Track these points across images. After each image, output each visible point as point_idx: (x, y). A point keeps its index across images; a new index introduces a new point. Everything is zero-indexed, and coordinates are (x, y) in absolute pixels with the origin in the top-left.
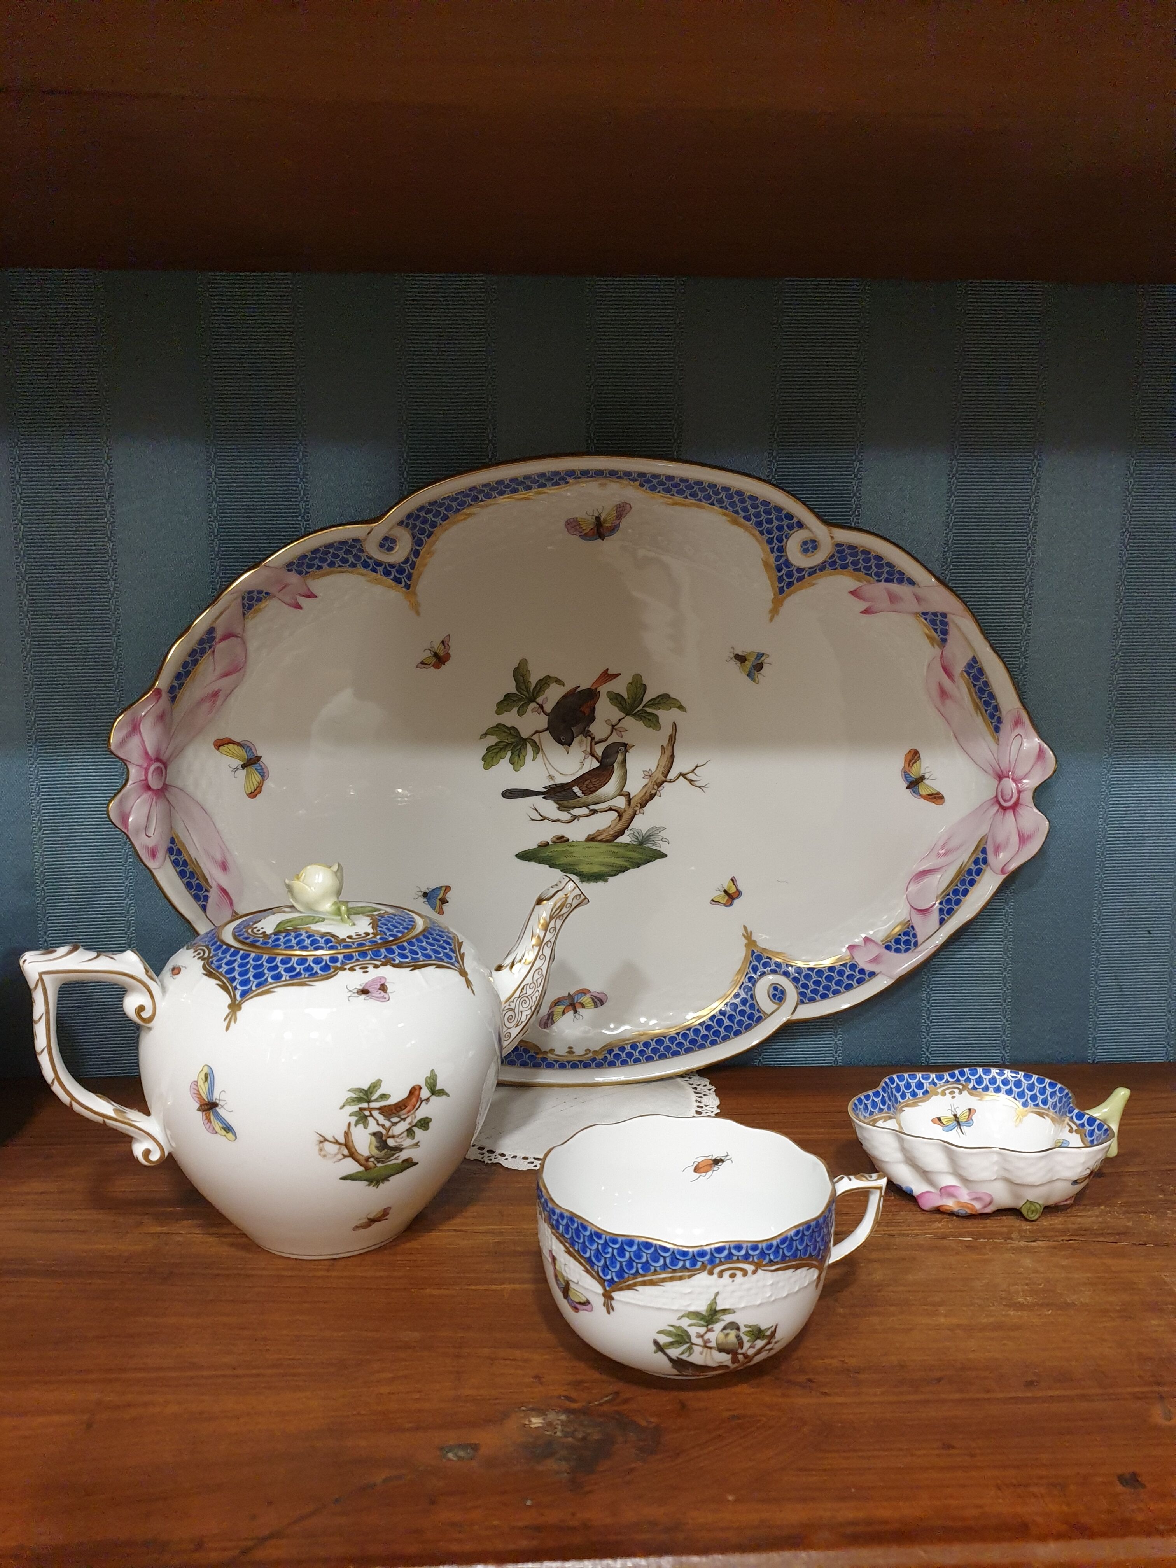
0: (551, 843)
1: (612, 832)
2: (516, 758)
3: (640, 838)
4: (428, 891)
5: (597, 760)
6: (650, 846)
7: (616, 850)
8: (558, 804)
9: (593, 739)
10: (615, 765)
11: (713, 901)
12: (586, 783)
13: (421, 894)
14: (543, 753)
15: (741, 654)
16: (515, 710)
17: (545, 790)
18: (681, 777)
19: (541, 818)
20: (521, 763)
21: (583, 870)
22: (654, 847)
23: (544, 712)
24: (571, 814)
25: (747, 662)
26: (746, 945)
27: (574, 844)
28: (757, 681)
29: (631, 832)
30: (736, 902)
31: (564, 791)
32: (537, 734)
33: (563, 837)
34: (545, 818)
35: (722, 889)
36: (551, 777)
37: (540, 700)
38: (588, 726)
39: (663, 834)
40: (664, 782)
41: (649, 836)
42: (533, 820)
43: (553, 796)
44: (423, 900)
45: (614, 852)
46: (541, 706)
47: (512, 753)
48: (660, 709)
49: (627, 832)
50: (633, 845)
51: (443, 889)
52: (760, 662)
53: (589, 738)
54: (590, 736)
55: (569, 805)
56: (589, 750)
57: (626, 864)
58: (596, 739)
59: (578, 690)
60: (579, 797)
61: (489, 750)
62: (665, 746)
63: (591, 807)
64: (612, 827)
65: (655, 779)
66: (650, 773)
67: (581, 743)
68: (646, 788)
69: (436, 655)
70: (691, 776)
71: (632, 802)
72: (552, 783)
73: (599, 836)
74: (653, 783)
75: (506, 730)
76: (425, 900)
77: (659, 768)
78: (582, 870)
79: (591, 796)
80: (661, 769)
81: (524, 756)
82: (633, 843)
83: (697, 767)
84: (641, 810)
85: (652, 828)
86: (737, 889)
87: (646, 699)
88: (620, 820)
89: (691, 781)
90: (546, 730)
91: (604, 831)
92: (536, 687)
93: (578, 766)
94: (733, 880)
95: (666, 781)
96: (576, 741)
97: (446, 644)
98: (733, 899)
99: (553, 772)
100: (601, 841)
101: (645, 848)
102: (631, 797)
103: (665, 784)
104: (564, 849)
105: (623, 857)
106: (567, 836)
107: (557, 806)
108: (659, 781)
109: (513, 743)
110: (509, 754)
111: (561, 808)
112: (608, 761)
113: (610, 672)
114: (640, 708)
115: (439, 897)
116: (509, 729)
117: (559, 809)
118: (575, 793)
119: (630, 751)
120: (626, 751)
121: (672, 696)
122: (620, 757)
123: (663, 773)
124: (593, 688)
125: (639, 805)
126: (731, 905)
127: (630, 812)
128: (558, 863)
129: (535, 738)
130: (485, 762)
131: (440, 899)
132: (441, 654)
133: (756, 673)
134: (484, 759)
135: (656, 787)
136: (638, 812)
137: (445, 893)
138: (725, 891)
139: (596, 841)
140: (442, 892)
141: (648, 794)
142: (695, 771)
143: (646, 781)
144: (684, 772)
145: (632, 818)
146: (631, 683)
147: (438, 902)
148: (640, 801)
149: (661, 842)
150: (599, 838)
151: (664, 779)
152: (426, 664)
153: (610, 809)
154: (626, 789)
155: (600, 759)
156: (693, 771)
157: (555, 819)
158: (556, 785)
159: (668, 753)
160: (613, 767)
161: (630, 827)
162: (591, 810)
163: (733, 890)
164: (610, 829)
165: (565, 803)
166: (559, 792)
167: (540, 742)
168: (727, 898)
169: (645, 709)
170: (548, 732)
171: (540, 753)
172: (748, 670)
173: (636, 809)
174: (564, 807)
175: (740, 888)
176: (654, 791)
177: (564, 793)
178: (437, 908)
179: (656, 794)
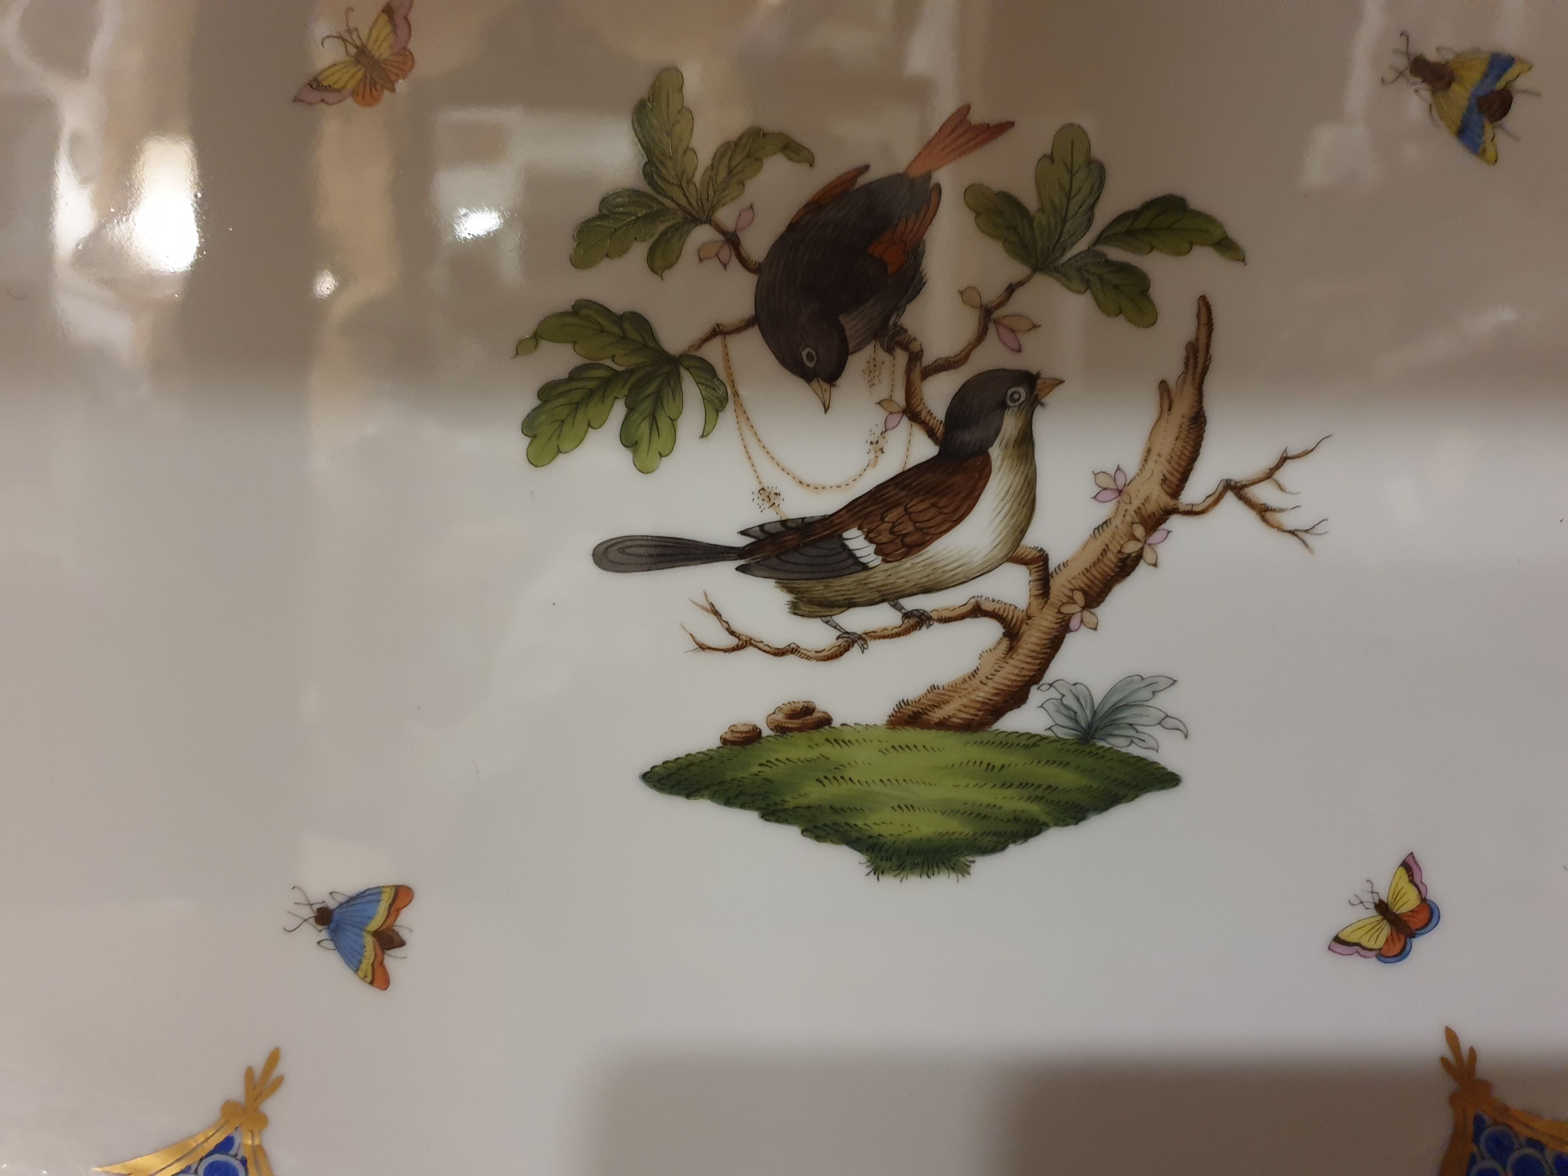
0: (766, 732)
1: (983, 693)
2: (645, 427)
3: (1084, 718)
4: (332, 904)
5: (931, 433)
6: (1119, 744)
7: (997, 757)
8: (790, 590)
9: (915, 357)
10: (995, 452)
11: (1337, 940)
12: (891, 516)
13: (308, 913)
14: (740, 409)
15: (1432, 56)
16: (639, 252)
17: (744, 541)
18: (1230, 497)
19: (733, 641)
20: (659, 444)
21: (885, 831)
22: (1135, 750)
23: (744, 261)
24: (836, 627)
25: (1455, 87)
26: (1453, 1099)
27: (848, 735)
28: (1490, 154)
29: (1053, 693)
30: (1421, 945)
31: (813, 544)
32: (717, 342)
33: (808, 710)
34: (743, 643)
35: (1369, 899)
36: (768, 496)
37: (726, 216)
38: (899, 309)
39: (1166, 702)
40: (1168, 513)
41: (1117, 708)
42: (702, 647)
43: (774, 561)
44: (312, 934)
45: (990, 767)
46: (732, 240)
47: (631, 409)
48: (1152, 248)
49: (1036, 696)
50: (1058, 739)
51: (386, 899)
52: (1500, 85)
53: (902, 357)
54: (905, 347)
55: (829, 594)
56: (900, 397)
57: (1034, 809)
58: (928, 359)
59: (863, 180)
60: (865, 567)
61: (547, 393)
62: (1172, 382)
63: (910, 603)
64: (981, 676)
65: (1136, 503)
66: (1121, 482)
67: (872, 372)
68: (1106, 536)
69: (362, 55)
70: (1263, 493)
71: (1058, 585)
72: (769, 516)
73: (936, 706)
74: (1131, 516)
75: (606, 324)
76: (324, 935)
77: (1151, 465)
78: (876, 830)
79: (908, 563)
80: (1159, 468)
81: (673, 421)
82: (1061, 733)
83: (1284, 459)
84: (1087, 615)
85: (1128, 680)
86: (1424, 900)
87: (1105, 214)
88: (1011, 649)
89: (1263, 511)
90: (748, 324)
91: (954, 689)
92: (713, 167)
93: (858, 454)
94: (1409, 866)
95: (1175, 511)
96: (856, 363)
97: (398, 19)
98: (1412, 935)
99: (773, 479)
100: (943, 725)
101: (1100, 754)
102: (1052, 565)
103: (1175, 523)
104: (813, 754)
105: (1023, 785)
106: (824, 704)
107: (788, 597)
108: (1151, 508)
109: (631, 371)
110: (619, 411)
111: (804, 608)
112: (969, 437)
113: (977, 117)
114: (1082, 246)
115: (374, 925)
116: (619, 319)
117: (795, 609)
118: (851, 554)
119: (1046, 400)
120: (1034, 402)
121: (1197, 201)
122: (1010, 425)
123: (1164, 480)
124: (916, 172)
125: (1079, 597)
126: (1402, 954)
127: (1046, 620)
128: (791, 803)
129: (712, 353)
130: (534, 437)
131: (376, 934)
132: (383, 50)
133: (1488, 127)
134: (530, 426)
135: (1139, 531)
136: (1074, 623)
137: (394, 909)
138: (1382, 908)
139: (927, 725)
140: (382, 908)
141: (1111, 556)
142: (1280, 475)
143: (1102, 512)
144: (1239, 474)
145: (1054, 644)
146: (1051, 158)
147: (369, 941)
148: (1080, 583)
149: (1157, 732)
150: (937, 715)
151: (1171, 503)
152: (328, 89)
153: (977, 611)
154: (1034, 539)
155: (940, 431)
156: (1270, 474)
157: (781, 644)
158: (783, 523)
159: (1183, 407)
160: (988, 457)
161: (1050, 676)
162: (907, 615)
163: (1408, 902)
164: (975, 682)
165: (818, 588)
166: (796, 549)
167: (728, 368)
168: (1386, 930)
169: (1100, 248)
170: (754, 336)
171: (730, 406)
172: (1457, 115)
173: (1067, 609)
174: (810, 602)
175: (1431, 896)
176: (1131, 548)
177: (814, 552)
178: (366, 966)
179: (1139, 557)
